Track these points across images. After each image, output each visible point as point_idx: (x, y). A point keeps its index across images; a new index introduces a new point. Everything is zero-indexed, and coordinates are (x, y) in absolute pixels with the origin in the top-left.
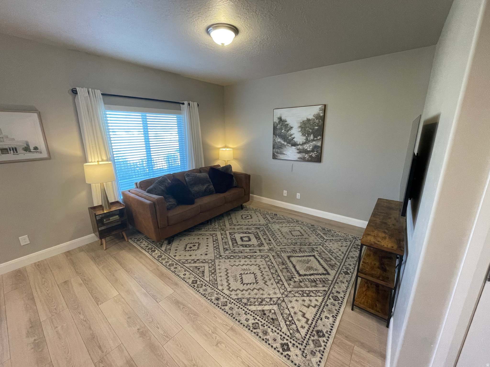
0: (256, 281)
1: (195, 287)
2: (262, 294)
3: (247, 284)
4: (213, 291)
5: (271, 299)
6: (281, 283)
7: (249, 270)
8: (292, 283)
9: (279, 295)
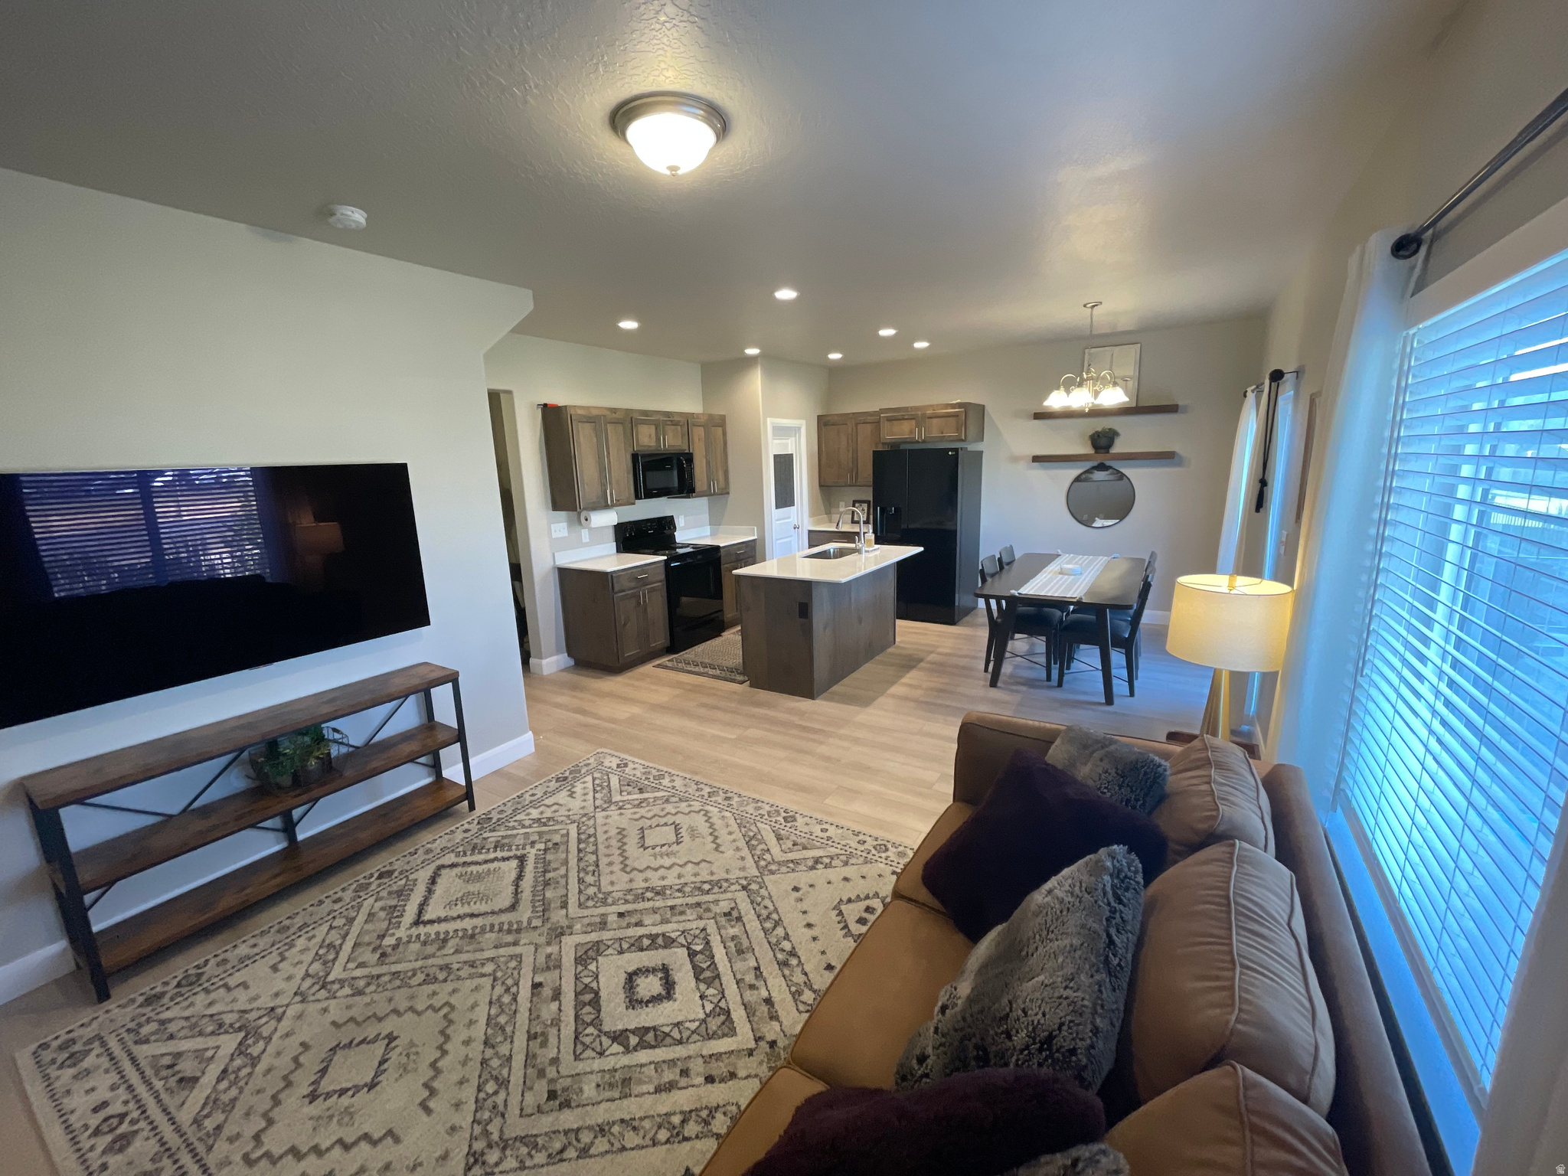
0: (643, 832)
1: (782, 811)
2: (635, 813)
3: (666, 824)
4: (742, 809)
5: (620, 808)
6: (583, 837)
7: (655, 856)
8: (557, 838)
9: (600, 815)
